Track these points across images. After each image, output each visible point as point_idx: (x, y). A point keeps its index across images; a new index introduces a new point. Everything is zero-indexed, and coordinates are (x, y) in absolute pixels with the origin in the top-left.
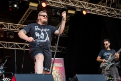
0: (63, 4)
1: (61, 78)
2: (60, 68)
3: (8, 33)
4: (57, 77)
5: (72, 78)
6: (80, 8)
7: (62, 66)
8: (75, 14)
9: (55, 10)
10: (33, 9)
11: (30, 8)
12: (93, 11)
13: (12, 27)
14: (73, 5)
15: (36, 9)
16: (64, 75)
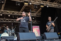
0: (38, 3)
1: (38, 34)
2: (38, 30)
3: (16, 16)
4: (37, 34)
5: (43, 34)
6: (46, 5)
7: (38, 29)
8: (44, 7)
9: (35, 6)
10: (26, 5)
11: (25, 5)
12: (51, 6)
13: (17, 13)
14: (43, 3)
15: (27, 5)
16: (40, 33)
